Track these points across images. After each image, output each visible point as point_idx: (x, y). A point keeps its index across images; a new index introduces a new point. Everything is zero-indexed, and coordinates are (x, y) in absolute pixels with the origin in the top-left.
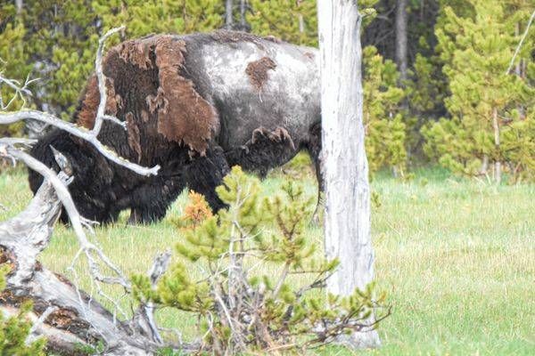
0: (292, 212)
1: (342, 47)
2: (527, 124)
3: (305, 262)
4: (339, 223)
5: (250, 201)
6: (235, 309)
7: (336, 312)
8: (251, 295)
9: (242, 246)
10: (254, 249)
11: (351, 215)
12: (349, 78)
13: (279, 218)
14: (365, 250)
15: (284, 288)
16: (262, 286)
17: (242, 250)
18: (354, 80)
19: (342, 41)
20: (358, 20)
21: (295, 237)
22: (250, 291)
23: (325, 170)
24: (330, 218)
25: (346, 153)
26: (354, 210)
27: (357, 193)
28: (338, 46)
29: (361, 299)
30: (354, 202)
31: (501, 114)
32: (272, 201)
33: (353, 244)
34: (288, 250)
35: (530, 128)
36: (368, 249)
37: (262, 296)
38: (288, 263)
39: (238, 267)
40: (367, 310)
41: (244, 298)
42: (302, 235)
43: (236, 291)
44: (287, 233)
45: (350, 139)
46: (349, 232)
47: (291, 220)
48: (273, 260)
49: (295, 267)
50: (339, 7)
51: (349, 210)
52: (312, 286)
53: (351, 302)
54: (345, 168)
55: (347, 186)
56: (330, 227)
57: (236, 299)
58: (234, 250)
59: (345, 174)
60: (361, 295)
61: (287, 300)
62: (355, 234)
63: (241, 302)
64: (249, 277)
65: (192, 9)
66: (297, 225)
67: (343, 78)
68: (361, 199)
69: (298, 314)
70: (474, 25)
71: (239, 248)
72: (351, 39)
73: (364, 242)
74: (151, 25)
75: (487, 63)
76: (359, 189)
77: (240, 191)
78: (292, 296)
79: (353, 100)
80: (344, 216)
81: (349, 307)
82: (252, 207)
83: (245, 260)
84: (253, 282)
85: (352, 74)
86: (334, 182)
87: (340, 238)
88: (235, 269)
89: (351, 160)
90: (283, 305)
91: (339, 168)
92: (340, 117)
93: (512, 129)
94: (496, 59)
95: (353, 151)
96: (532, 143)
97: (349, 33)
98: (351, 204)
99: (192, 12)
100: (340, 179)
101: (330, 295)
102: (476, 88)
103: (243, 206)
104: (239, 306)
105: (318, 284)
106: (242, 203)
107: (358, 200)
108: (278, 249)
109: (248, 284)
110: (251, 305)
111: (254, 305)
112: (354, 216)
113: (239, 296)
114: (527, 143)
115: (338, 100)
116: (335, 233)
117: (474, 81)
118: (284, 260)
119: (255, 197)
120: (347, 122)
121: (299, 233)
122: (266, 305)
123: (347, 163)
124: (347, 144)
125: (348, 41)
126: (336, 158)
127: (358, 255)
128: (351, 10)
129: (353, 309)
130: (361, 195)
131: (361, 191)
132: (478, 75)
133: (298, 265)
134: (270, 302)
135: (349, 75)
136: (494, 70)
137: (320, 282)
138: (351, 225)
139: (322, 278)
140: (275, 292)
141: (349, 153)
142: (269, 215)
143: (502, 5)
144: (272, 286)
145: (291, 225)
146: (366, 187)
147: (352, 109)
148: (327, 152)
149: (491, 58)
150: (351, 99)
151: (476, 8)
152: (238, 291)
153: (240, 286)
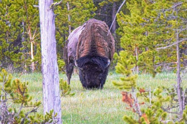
0: (24, 85)
1: (48, 26)
2: (148, 52)
3: (29, 103)
4: (48, 89)
5: (8, 81)
6: (3, 120)
7: (40, 121)
8: (9, 115)
9: (6, 98)
10: (10, 99)
11: (52, 86)
12: (51, 37)
13: (19, 88)
14: (58, 99)
15: (21, 113)
16: (13, 112)
17: (6, 99)
18: (53, 38)
19: (48, 24)
20: (54, 16)
21: (25, 94)
22: (9, 114)
23: (43, 70)
24: (45, 87)
25: (50, 64)
26: (53, 84)
27: (54, 78)
28: (47, 26)
29: (48, 116)
30: (53, 81)
31: (139, 49)
32: (16, 82)
33: (53, 96)
34: (22, 99)
35: (148, 54)
36: (58, 98)
37: (13, 116)
38: (22, 104)
39: (4, 105)
40: (51, 120)
41: (6, 116)
42: (27, 94)
43: (3, 114)
44: (22, 93)
45: (52, 59)
46: (52, 92)
47: (23, 88)
48: (17, 102)
49: (25, 105)
50: (47, 12)
51: (51, 84)
52: (31, 112)
53: (45, 117)
54: (50, 69)
55: (51, 76)
56: (45, 90)
57: (4, 117)
58: (3, 99)
59: (50, 71)
60: (48, 114)
61: (22, 117)
62: (54, 93)
63: (5, 118)
64: (8, 109)
65: (29, 13)
66: (26, 90)
67: (49, 37)
68: (56, 80)
69: (26, 122)
70: (130, 17)
71: (5, 98)
72: (51, 23)
73: (57, 95)
74: (15, 19)
75: (133, 31)
76: (55, 77)
77: (4, 78)
78: (24, 115)
79: (53, 45)
80: (50, 86)
81: (44, 119)
82: (9, 84)
83: (6, 103)
84: (10, 111)
85: (52, 36)
86: (46, 74)
87: (49, 94)
88: (3, 106)
89: (52, 66)
90: (20, 119)
91: (47, 69)
92: (48, 51)
93: (142, 54)
94: (136, 30)
95: (52, 63)
96: (149, 59)
97: (51, 21)
98: (52, 82)
99: (29, 14)
100: (48, 73)
101: (38, 115)
102: (129, 40)
103: (6, 83)
104: (5, 119)
105: (34, 111)
106: (5, 82)
107: (55, 81)
108: (19, 99)
109: (8, 111)
110: (9, 119)
111: (10, 119)
112: (53, 86)
113: (4, 116)
114: (147, 59)
115: (47, 45)
116: (47, 93)
117: (129, 38)
118: (21, 102)
119: (10, 80)
120: (50, 53)
121: (26, 93)
122: (15, 119)
123: (51, 67)
124: (51, 61)
125: (50, 24)
126: (47, 66)
127: (55, 100)
128: (51, 13)
129: (46, 120)
130: (56, 79)
131: (56, 77)
132: (130, 35)
133: (26, 104)
134: (16, 117)
135: (51, 36)
136: (136, 34)
137: (34, 110)
138: (52, 90)
139: (35, 108)
140: (18, 114)
141: (51, 64)
142: (15, 87)
143: (140, 10)
144: (17, 112)
145: (23, 90)
146: (57, 76)
147: (52, 48)
148: (44, 64)
149: (134, 29)
150: (51, 45)
151: (131, 11)
152: (4, 114)
153: (4, 112)
